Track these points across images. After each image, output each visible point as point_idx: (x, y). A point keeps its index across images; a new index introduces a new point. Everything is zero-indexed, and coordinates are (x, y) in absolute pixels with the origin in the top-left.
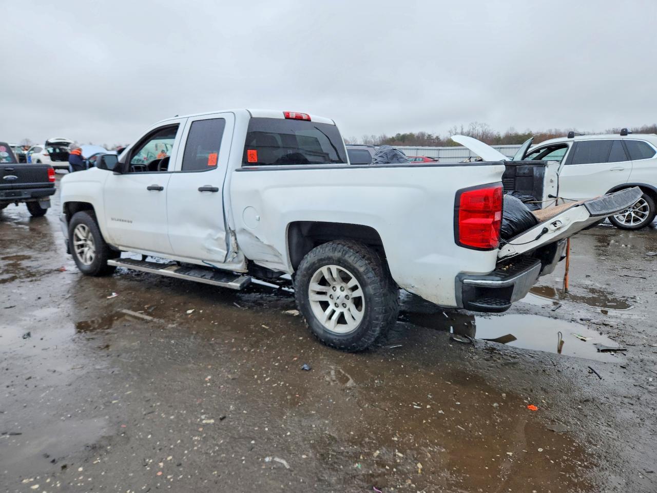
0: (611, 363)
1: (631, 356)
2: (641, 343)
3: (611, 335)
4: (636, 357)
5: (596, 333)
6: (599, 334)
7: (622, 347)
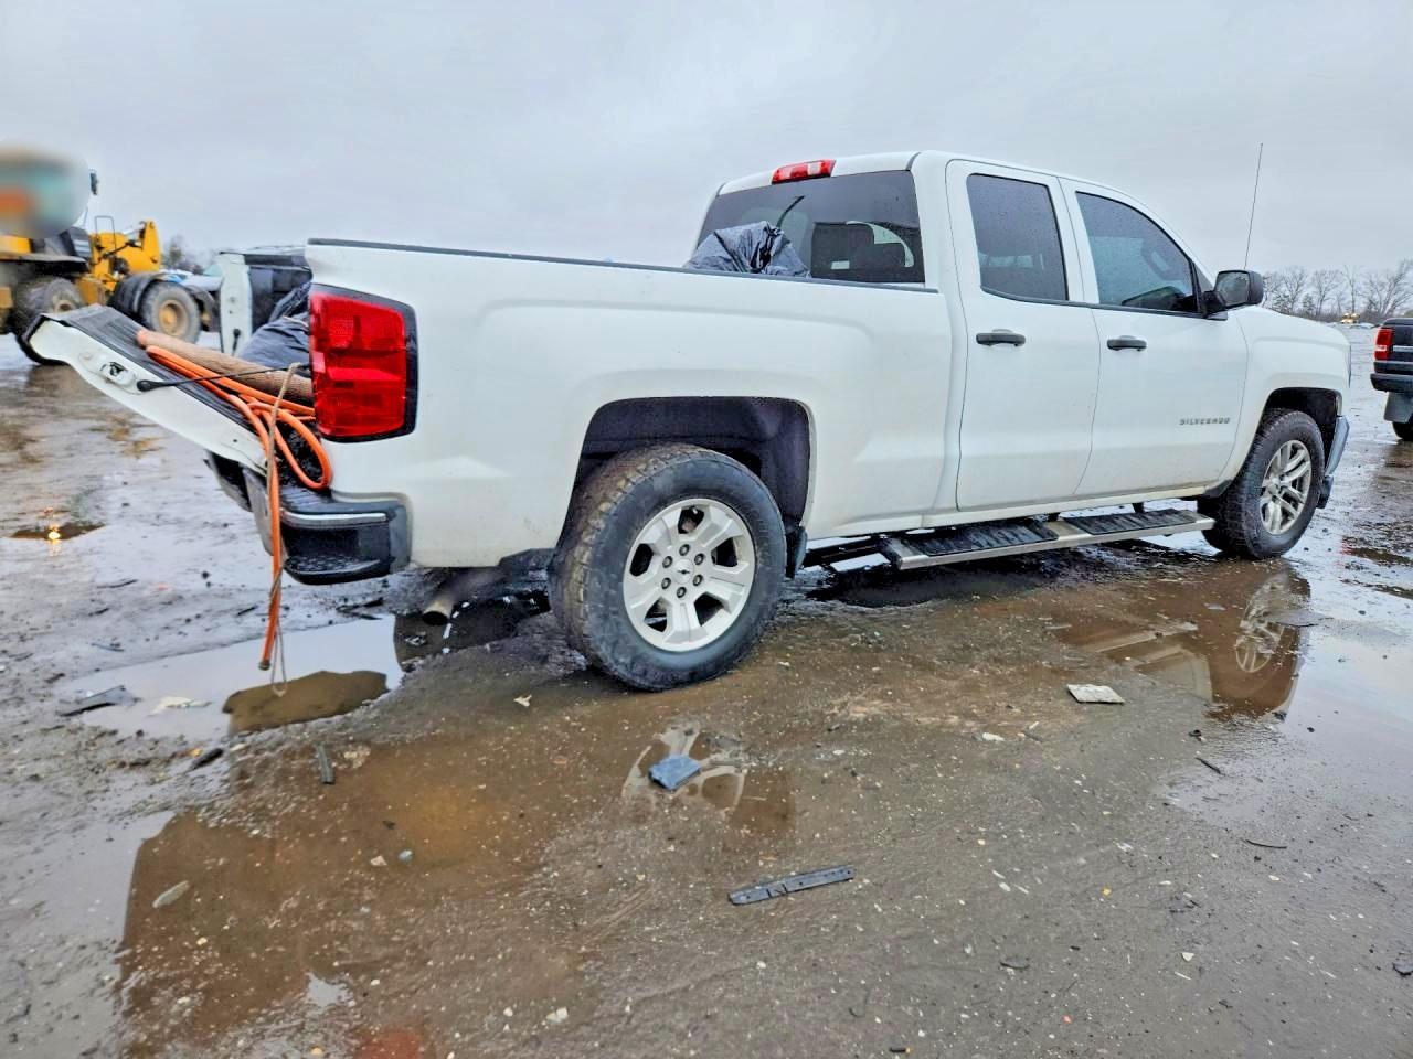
0: (85, 675)
1: (46, 703)
2: (28, 743)
3: (113, 740)
4: (35, 705)
5: (154, 731)
6: (145, 731)
7: (75, 721)
